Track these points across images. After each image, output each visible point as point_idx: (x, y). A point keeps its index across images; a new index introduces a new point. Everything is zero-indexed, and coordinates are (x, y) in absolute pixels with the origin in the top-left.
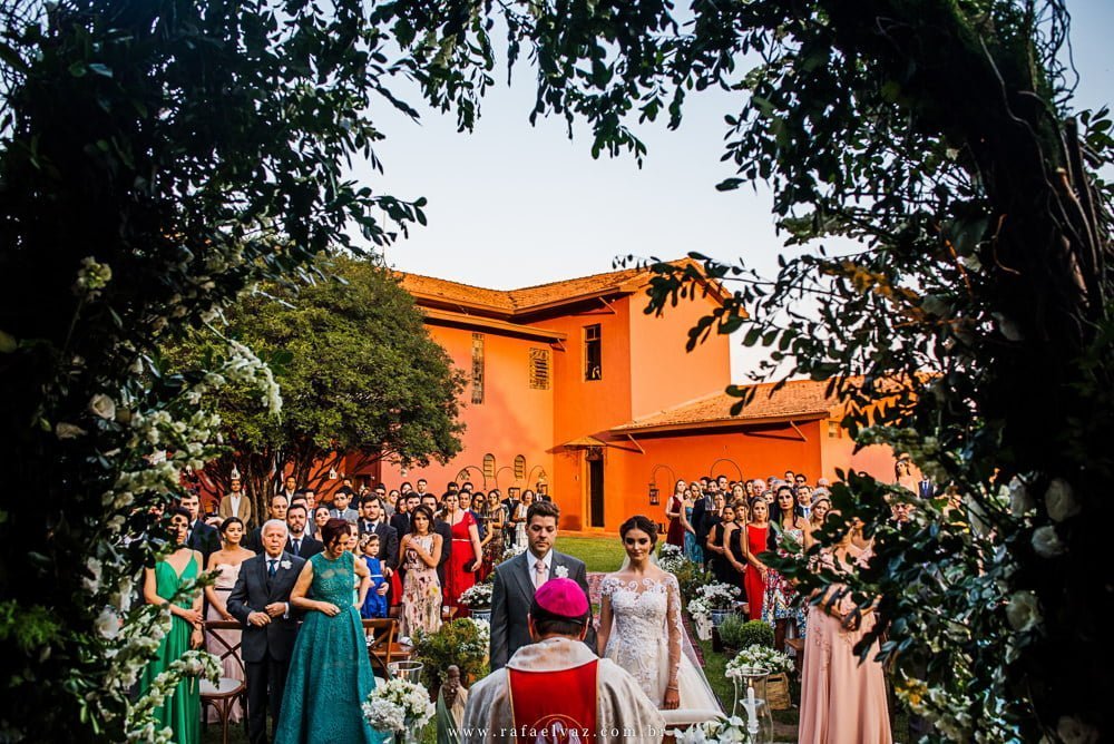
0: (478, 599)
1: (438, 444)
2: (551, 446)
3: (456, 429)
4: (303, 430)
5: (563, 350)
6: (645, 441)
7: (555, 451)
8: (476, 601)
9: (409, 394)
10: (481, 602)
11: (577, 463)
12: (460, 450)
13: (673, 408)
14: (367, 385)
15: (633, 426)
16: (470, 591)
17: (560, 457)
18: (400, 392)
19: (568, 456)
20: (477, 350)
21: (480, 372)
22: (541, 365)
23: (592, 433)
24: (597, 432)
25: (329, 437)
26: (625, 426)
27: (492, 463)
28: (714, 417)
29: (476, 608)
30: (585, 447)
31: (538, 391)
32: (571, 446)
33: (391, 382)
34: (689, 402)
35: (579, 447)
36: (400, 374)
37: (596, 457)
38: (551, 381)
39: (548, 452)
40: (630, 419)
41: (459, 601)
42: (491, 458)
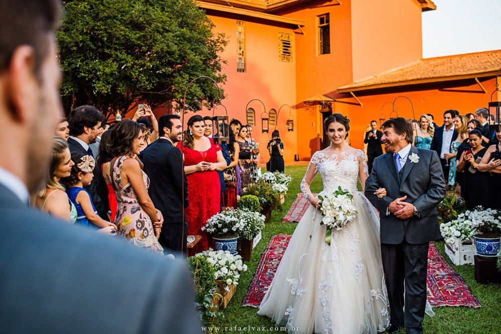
0: (222, 228)
1: (204, 91)
2: (295, 104)
3: (219, 80)
4: (85, 77)
5: (302, 34)
6: (362, 98)
7: (297, 107)
8: (220, 230)
9: (175, 48)
10: (225, 230)
11: (314, 115)
12: (224, 98)
13: (382, 74)
14: (138, 39)
15: (354, 86)
16: (214, 219)
17: (301, 110)
18: (168, 46)
19: (307, 109)
20: (240, 33)
21: (242, 50)
22: (286, 45)
23: (325, 94)
24: (328, 92)
25: (108, 83)
26: (348, 86)
27: (253, 115)
28: (415, 77)
29: (221, 236)
30: (320, 103)
31: (285, 64)
32: (309, 102)
33: (159, 37)
34: (394, 70)
35: (315, 103)
36: (168, 31)
37: (327, 109)
38: (293, 55)
39: (293, 107)
40: (351, 81)
41: (203, 229)
42: (252, 111)
